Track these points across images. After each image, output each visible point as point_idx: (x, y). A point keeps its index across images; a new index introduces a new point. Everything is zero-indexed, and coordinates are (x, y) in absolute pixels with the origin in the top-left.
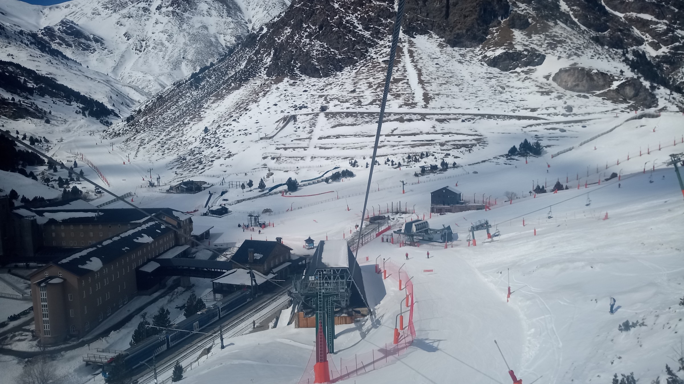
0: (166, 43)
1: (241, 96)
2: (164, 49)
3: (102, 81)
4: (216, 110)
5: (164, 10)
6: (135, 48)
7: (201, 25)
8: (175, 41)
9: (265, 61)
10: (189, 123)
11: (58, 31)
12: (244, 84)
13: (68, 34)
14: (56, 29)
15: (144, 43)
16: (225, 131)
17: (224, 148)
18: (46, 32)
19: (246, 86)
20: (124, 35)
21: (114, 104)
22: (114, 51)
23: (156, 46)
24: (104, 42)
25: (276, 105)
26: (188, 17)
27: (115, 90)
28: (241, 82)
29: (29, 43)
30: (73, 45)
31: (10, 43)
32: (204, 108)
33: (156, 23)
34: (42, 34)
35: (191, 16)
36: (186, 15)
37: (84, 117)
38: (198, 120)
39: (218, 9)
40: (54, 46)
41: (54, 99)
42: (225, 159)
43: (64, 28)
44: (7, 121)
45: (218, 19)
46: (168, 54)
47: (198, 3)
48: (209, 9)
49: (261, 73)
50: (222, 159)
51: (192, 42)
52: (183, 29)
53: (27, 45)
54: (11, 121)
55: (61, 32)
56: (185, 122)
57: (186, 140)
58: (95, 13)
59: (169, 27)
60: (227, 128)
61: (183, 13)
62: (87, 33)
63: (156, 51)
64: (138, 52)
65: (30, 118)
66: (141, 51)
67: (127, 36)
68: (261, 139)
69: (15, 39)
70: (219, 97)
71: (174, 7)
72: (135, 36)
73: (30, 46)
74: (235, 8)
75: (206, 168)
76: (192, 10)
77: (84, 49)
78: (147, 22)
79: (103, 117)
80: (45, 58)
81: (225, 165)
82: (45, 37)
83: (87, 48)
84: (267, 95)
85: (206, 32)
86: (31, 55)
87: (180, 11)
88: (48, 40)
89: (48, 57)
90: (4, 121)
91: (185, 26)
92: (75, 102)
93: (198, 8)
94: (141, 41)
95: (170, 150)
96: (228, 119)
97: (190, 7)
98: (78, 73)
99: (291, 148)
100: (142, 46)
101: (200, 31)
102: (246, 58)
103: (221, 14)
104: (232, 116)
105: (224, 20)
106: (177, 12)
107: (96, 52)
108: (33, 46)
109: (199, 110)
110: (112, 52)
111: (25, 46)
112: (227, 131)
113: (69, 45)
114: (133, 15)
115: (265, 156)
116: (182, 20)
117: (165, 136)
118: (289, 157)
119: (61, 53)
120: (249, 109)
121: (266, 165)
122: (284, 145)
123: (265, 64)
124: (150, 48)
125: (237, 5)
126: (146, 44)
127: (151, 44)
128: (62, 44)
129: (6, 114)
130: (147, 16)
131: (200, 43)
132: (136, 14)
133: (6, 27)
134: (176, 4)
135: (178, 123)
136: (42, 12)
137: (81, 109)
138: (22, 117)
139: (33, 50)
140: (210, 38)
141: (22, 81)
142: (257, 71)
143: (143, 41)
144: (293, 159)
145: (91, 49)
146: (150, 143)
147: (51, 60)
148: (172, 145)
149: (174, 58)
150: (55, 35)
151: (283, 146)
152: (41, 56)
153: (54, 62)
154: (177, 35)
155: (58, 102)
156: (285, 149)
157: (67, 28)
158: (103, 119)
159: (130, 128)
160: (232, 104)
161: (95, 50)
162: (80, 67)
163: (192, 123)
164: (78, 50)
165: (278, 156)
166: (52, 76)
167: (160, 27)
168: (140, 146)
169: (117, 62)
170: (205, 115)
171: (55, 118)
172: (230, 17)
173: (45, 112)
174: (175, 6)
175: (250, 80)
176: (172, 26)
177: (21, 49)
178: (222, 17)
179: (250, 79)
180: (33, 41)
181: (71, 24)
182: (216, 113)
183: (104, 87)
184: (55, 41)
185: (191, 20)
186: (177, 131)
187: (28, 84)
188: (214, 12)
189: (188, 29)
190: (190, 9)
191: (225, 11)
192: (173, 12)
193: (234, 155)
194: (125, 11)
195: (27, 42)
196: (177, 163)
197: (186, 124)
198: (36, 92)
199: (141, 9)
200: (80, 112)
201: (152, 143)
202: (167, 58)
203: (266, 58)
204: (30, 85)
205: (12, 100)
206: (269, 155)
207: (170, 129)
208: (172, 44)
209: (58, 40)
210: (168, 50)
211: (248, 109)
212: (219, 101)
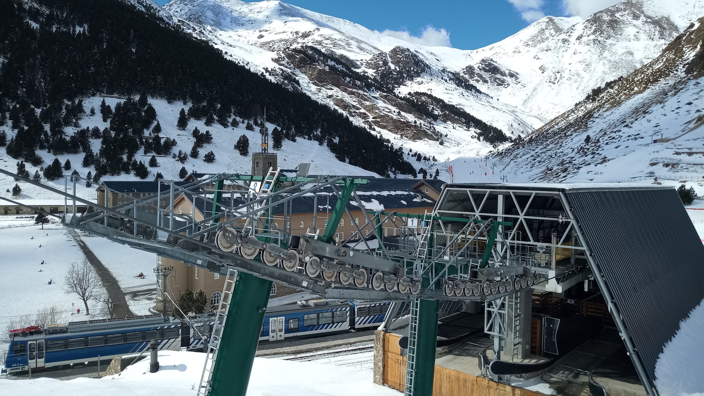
0: (583, 73)
1: (644, 100)
2: (579, 79)
3: (508, 112)
4: (607, 118)
5: (584, 39)
6: (549, 80)
7: (626, 51)
8: (593, 70)
9: (687, 56)
10: (571, 135)
11: (477, 69)
12: (650, 87)
13: (486, 71)
14: (476, 67)
15: (558, 75)
16: (611, 138)
17: (600, 155)
18: (467, 71)
19: (653, 87)
20: (540, 68)
21: (513, 132)
22: (527, 85)
23: (571, 76)
24: (518, 76)
25: (690, 104)
26: (611, 44)
27: (518, 120)
28: (647, 85)
29: (448, 79)
30: (489, 81)
31: (432, 80)
32: (594, 117)
33: (574, 53)
34: (464, 72)
35: (615, 42)
36: (609, 41)
37: (478, 141)
38: (583, 131)
39: (648, 32)
40: (472, 82)
41: (455, 125)
42: (596, 166)
43: (483, 66)
44: (407, 141)
45: (647, 42)
46: (582, 84)
47: (624, 28)
48: (638, 32)
49: (677, 71)
50: (592, 166)
51: (612, 69)
52: (604, 56)
53: (446, 81)
54: (410, 142)
55: (480, 70)
56: (567, 134)
57: (562, 152)
58: (516, 51)
59: (587, 56)
60: (613, 135)
61: (605, 40)
62: (503, 69)
63: (570, 82)
64: (551, 84)
65: (426, 139)
66: (554, 84)
67: (542, 69)
68: (655, 141)
69: (437, 76)
70: (615, 105)
71: (596, 35)
72: (550, 69)
73: (448, 81)
74: (670, 29)
75: (569, 176)
76: (616, 36)
77: (499, 85)
78: (564, 54)
79: (497, 143)
80: (458, 91)
81: (594, 173)
82: (466, 75)
83: (502, 83)
84: (679, 94)
85: (630, 58)
86: (446, 89)
87: (602, 39)
88: (468, 78)
89: (461, 90)
90: (405, 141)
91: (606, 54)
92: (474, 128)
93: (624, 33)
94: (556, 73)
95: (541, 163)
96: (618, 126)
97: (614, 33)
98: (486, 104)
99: (700, 153)
100: (556, 78)
101: (623, 57)
102: (662, 61)
103: (652, 36)
104: (625, 122)
105: (655, 42)
106: (599, 40)
107: (509, 87)
108: (452, 81)
109: (587, 121)
110: (525, 86)
111: (444, 81)
112: (613, 138)
113: (485, 81)
114: (551, 48)
115: (655, 162)
116: (604, 48)
117: (541, 149)
118: (694, 164)
119: (475, 88)
120: (650, 112)
121: (653, 174)
122: (690, 149)
123: (686, 60)
124: (564, 80)
125: (674, 24)
126: (561, 75)
127: (566, 75)
128: (479, 81)
129: (408, 135)
130: (566, 47)
131: (622, 70)
132: (554, 47)
133: (432, 67)
134: (599, 32)
135: (560, 136)
136: (469, 56)
137: (478, 134)
138: (420, 139)
139: (450, 85)
140: (635, 64)
141: (430, 109)
142: (672, 69)
143: (558, 72)
144: (699, 166)
145: (505, 84)
146: (523, 157)
147: (463, 92)
148: (545, 157)
149: (589, 88)
150: (474, 73)
151: (688, 151)
152: (455, 89)
153: (466, 94)
154: (596, 63)
155: (458, 128)
156: (690, 154)
157: (486, 65)
158: (497, 144)
159: (513, 147)
160: (630, 110)
161: (509, 84)
162: (490, 100)
163: (575, 134)
164: (493, 85)
165: (674, 162)
166: (461, 107)
167: (579, 57)
168: (512, 160)
169: (529, 95)
170: (592, 125)
171: (450, 141)
172: (663, 38)
173: (441, 135)
174: (598, 34)
175: (660, 81)
176: (592, 55)
177: (440, 84)
178: (652, 40)
179: (661, 79)
180: (452, 77)
181: (490, 62)
182: (606, 122)
183: (508, 116)
184: (474, 79)
185: (614, 47)
186: (555, 144)
187: (435, 111)
188: (643, 36)
189: (609, 57)
190: (614, 35)
191: (657, 33)
192: (594, 40)
193: (609, 160)
194: (544, 45)
195: (446, 78)
196: (541, 174)
197: (569, 135)
198: (440, 119)
199: (560, 41)
200: (475, 137)
201: (524, 157)
202: (581, 88)
203: (689, 53)
204: (436, 113)
205: (414, 123)
206: (661, 161)
207: (548, 142)
208: (589, 74)
209: (477, 77)
210: (583, 80)
211: (648, 112)
212: (614, 108)
